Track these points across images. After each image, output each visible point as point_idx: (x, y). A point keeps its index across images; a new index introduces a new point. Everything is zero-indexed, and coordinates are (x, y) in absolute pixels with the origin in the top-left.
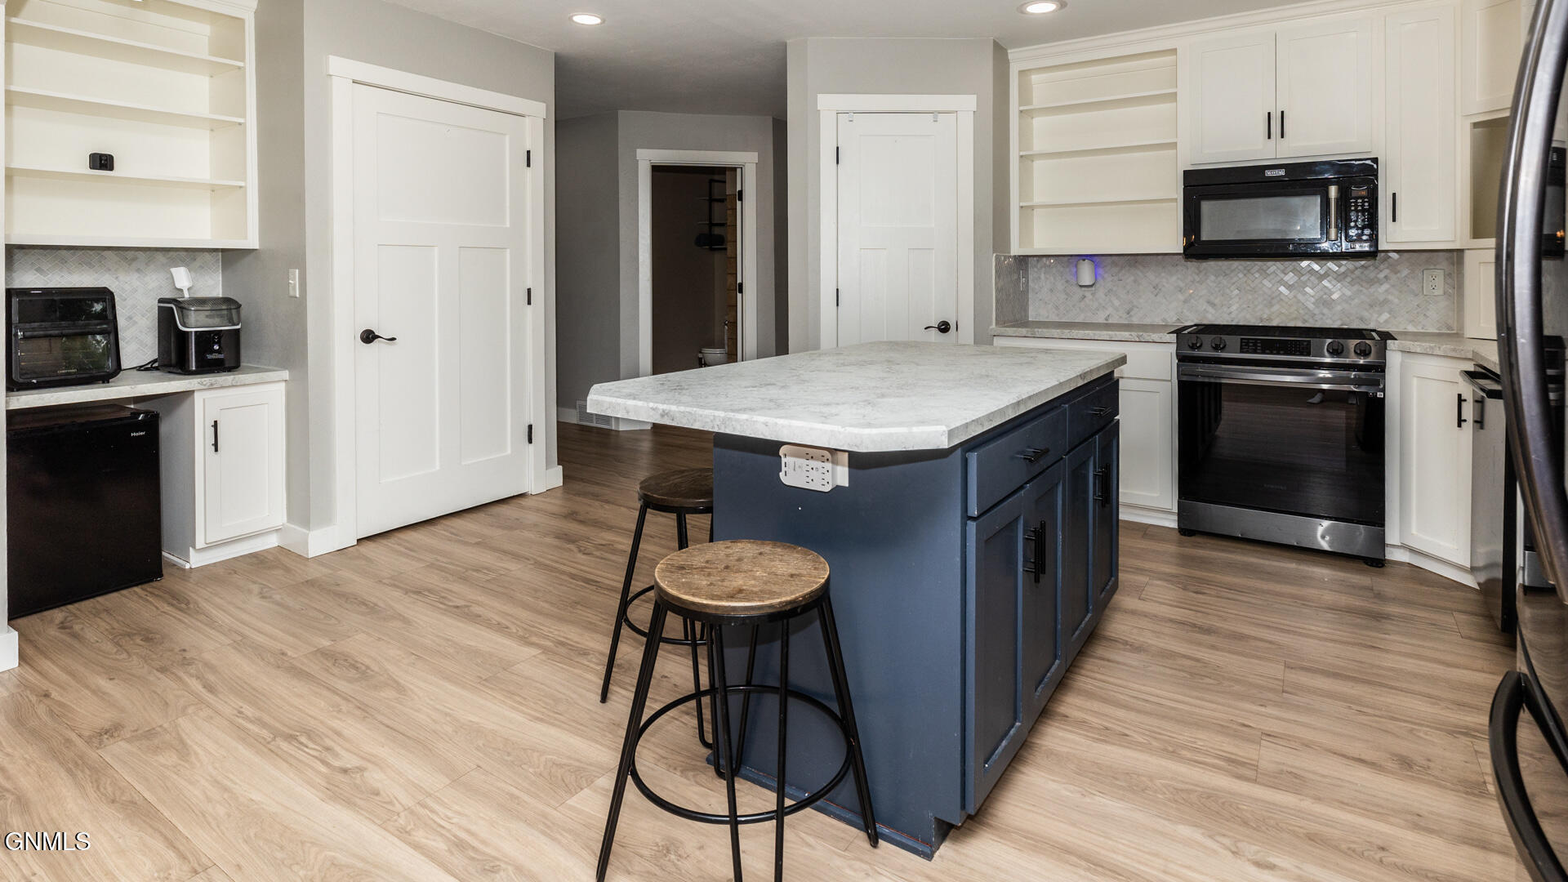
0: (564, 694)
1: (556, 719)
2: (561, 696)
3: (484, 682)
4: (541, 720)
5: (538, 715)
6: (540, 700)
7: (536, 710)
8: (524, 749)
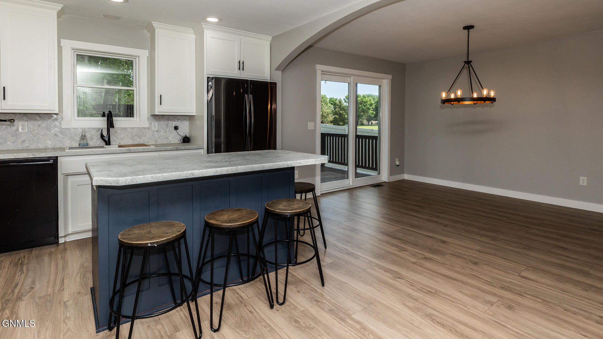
0: (338, 291)
1: (340, 282)
2: (339, 291)
3: (372, 303)
4: (344, 283)
5: (346, 285)
6: (346, 290)
7: (347, 286)
8: (347, 275)
